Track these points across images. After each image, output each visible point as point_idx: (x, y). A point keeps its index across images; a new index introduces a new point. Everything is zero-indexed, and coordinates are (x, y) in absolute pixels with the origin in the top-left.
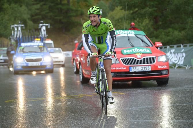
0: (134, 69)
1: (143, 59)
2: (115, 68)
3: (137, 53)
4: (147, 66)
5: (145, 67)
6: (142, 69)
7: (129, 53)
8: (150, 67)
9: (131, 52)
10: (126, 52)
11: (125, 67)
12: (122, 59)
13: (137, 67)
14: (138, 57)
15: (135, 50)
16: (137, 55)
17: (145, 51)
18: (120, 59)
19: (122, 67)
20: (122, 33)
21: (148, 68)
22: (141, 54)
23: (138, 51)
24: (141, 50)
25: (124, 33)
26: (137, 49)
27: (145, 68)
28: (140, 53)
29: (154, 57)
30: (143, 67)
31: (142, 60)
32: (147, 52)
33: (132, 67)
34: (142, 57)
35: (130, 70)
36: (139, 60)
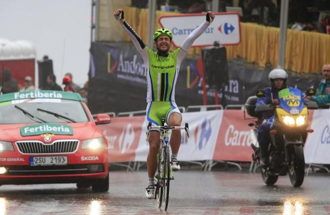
0: (38, 161)
1: (55, 144)
2: (7, 158)
3: (46, 134)
4: (61, 157)
5: (57, 157)
6: (51, 162)
7: (32, 133)
8: (66, 158)
9: (36, 130)
10: (28, 132)
11: (22, 156)
12: (18, 144)
13: (44, 158)
14: (46, 141)
15: (43, 129)
16: (44, 137)
17: (61, 130)
18: (16, 143)
19: (17, 158)
20: (39, 96)
21: (62, 160)
22: (53, 135)
23: (48, 130)
24: (54, 129)
25: (42, 96)
26: (47, 126)
27: (57, 161)
28: (51, 134)
29: (76, 140)
30: (54, 158)
31: (52, 146)
32: (65, 132)
33: (34, 158)
34: (54, 141)
35: (31, 163)
36: (47, 146)
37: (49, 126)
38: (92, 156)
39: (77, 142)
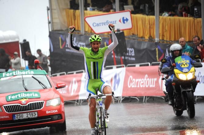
0: (19, 117)
1: (29, 105)
3: (22, 99)
4: (33, 113)
5: (31, 113)
6: (27, 117)
7: (13, 99)
8: (36, 113)
9: (16, 97)
10: (11, 99)
11: (8, 115)
13: (22, 114)
14: (23, 103)
16: (21, 101)
17: (32, 95)
18: (3, 106)
19: (4, 116)
20: (19, 74)
21: (34, 115)
24: (28, 95)
25: (21, 74)
26: (23, 94)
27: (31, 115)
28: (26, 98)
29: (42, 101)
30: (29, 113)
31: (27, 106)
32: (35, 96)
33: (16, 115)
34: (28, 103)
35: (14, 118)
36: (23, 106)
38: (53, 110)
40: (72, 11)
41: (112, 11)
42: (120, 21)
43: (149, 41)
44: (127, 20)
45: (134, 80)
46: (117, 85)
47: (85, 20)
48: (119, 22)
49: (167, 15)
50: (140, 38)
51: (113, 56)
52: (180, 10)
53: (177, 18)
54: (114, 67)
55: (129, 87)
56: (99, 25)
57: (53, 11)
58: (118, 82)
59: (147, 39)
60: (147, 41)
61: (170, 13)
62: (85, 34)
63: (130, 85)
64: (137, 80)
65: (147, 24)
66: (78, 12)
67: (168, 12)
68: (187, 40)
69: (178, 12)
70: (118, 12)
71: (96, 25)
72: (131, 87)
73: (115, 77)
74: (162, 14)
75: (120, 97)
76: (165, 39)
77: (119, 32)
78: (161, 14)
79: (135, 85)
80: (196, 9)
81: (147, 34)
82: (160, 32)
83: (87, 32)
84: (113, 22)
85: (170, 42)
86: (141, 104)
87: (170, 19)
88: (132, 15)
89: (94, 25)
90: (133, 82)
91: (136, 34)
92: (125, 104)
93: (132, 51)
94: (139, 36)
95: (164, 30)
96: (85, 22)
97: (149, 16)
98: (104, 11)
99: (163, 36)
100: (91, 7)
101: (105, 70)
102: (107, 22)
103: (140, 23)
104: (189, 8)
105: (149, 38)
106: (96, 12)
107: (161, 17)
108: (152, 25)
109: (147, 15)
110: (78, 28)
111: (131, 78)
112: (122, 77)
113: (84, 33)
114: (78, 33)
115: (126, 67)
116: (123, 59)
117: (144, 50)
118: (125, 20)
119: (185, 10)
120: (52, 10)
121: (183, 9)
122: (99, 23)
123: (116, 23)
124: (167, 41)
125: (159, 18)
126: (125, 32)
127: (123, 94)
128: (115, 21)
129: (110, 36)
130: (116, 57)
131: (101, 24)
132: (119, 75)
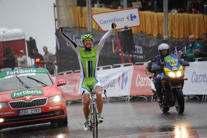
0: (23, 112)
1: (33, 101)
2: (4, 113)
3: (27, 95)
4: (37, 109)
5: (35, 109)
6: (32, 112)
7: (18, 96)
8: (40, 109)
9: (21, 94)
10: (16, 95)
11: (13, 111)
12: (10, 103)
13: (27, 110)
14: (27, 100)
15: (25, 93)
16: (26, 98)
17: (36, 92)
19: (10, 112)
20: (22, 72)
22: (31, 96)
23: (28, 93)
24: (32, 92)
25: (24, 72)
26: (27, 91)
27: (35, 111)
28: (30, 95)
29: (46, 98)
30: (33, 109)
31: (31, 102)
32: (38, 93)
33: (21, 111)
35: (19, 114)
36: (28, 103)
37: (28, 91)
38: (56, 106)
39: (46, 99)
40: (79, 7)
41: (119, 7)
42: (128, 18)
43: (157, 39)
44: (135, 17)
45: (142, 78)
46: (124, 84)
47: (92, 17)
48: (127, 20)
49: (176, 11)
50: (148, 35)
51: (120, 54)
52: (189, 7)
53: (186, 15)
54: (122, 65)
55: (137, 86)
56: (107, 22)
57: (60, 8)
58: (126, 81)
59: (156, 37)
60: (156, 38)
61: (179, 10)
62: (92, 32)
63: (138, 84)
64: (145, 79)
65: (156, 21)
66: (85, 9)
67: (177, 8)
68: (197, 38)
69: (187, 9)
70: (126, 8)
71: (103, 22)
72: (139, 86)
73: (123, 75)
74: (171, 10)
75: (128, 96)
76: (174, 37)
77: (126, 30)
78: (169, 11)
79: (143, 84)
80: (205, 6)
81: (156, 31)
82: (169, 30)
83: (94, 29)
84: (121, 19)
85: (179, 39)
86: (149, 104)
87: (179, 16)
88: (141, 12)
89: (102, 22)
90: (142, 80)
91: (144, 31)
92: (133, 103)
93: (140, 49)
94: (147, 34)
95: (173, 28)
96: (92, 20)
97: (157, 13)
98: (112, 8)
99: (172, 33)
100: (98, 4)
101: (112, 68)
102: (114, 19)
103: (148, 20)
104: (198, 4)
105: (157, 35)
106: (104, 9)
107: (170, 14)
108: (160, 22)
109: (156, 12)
110: (85, 25)
111: (139, 77)
112: (130, 76)
113: (91, 30)
114: (85, 31)
115: (134, 65)
116: (131, 57)
117: (152, 47)
118: (132, 17)
119: (194, 7)
120: (58, 6)
121: (193, 5)
122: (106, 20)
123: (123, 20)
124: (176, 38)
125: (168, 14)
126: (133, 29)
127: (130, 93)
128: (123, 18)
129: (117, 34)
130: (123, 55)
131: (109, 22)
132: (126, 73)
